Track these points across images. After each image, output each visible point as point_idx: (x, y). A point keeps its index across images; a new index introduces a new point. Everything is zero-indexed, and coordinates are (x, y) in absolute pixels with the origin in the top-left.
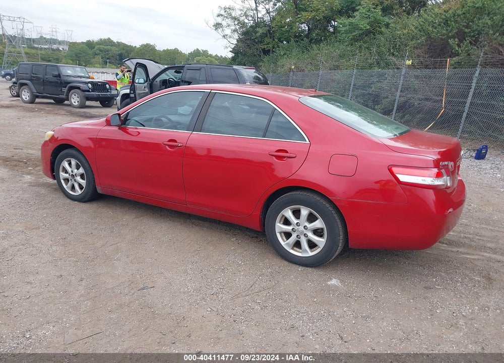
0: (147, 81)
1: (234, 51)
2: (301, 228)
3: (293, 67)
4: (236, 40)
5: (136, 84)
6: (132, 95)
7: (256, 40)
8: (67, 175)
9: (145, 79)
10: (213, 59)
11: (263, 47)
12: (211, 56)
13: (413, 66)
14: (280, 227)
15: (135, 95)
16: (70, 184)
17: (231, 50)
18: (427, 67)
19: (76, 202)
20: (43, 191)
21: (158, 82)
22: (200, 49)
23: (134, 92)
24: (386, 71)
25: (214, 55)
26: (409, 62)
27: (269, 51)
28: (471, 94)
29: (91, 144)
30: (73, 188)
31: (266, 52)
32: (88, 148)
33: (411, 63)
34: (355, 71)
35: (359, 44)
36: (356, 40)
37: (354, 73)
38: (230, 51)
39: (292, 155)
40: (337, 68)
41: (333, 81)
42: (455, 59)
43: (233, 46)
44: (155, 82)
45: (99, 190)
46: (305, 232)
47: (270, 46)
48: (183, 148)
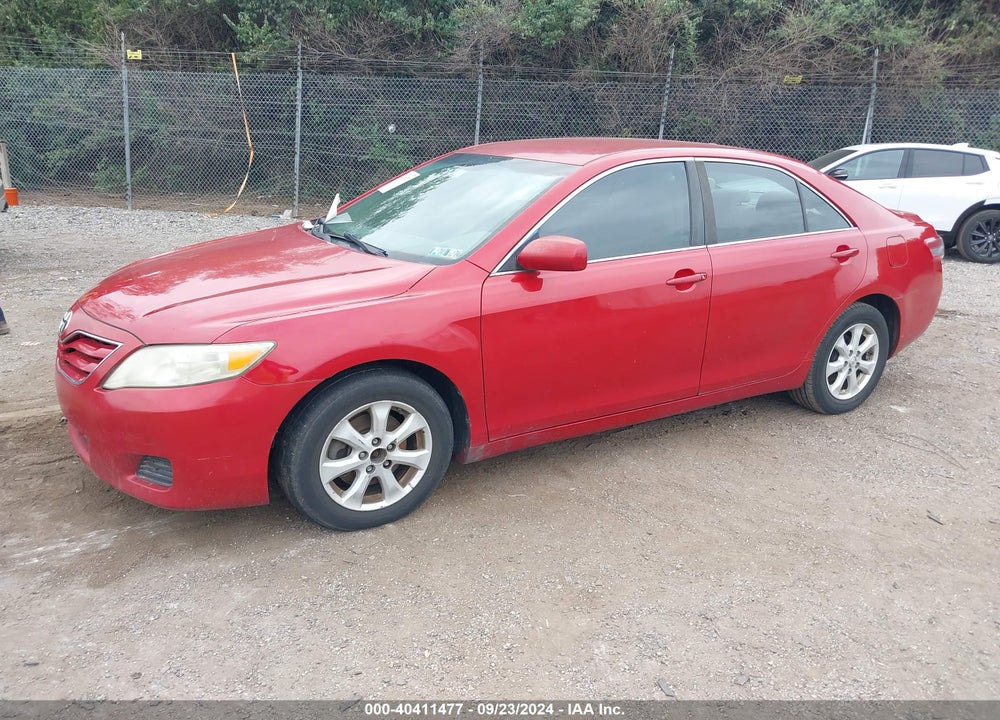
13: (146, 64)
14: (831, 367)
26: (136, 54)
33: (141, 57)
42: (249, 55)
45: (476, 453)
48: (707, 282)
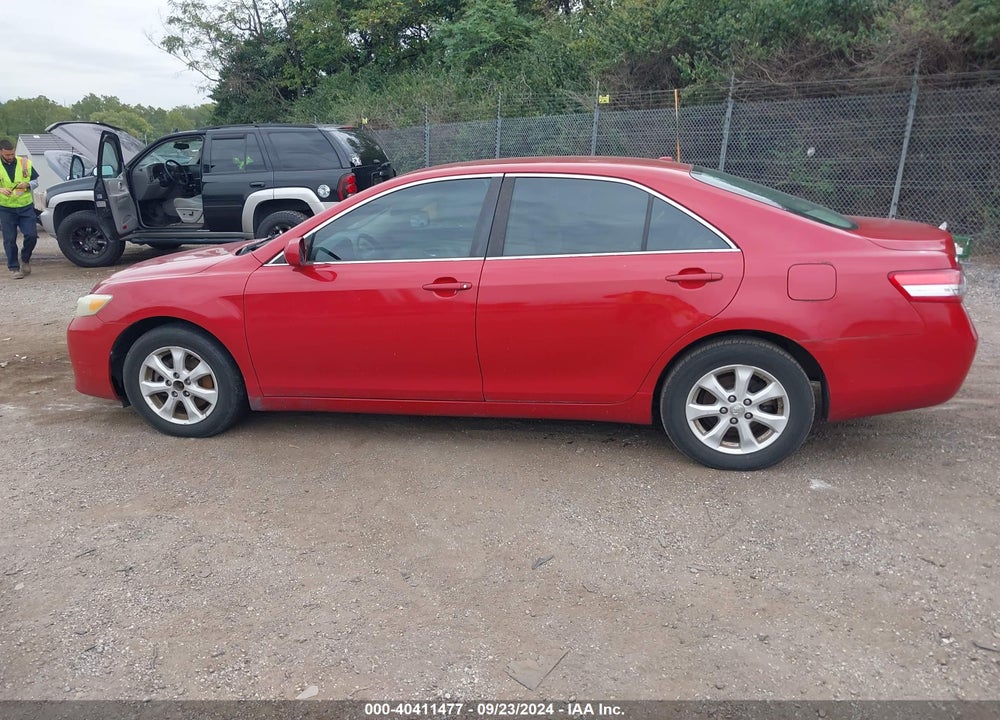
0: (119, 172)
1: (216, 94)
2: (738, 405)
3: (365, 121)
4: (217, 73)
5: (105, 179)
6: (102, 204)
7: (265, 71)
8: (161, 386)
9: (116, 165)
10: (133, 115)
11: (283, 84)
12: (125, 107)
13: (614, 106)
14: (694, 410)
15: (108, 203)
16: (170, 402)
17: (212, 93)
18: (634, 106)
19: (192, 439)
20: (89, 430)
21: (145, 170)
22: (98, 96)
23: (105, 197)
24: (558, 118)
25: (133, 105)
26: (605, 99)
27: (295, 92)
28: (724, 149)
29: (233, 311)
30: (180, 410)
31: (289, 94)
32: (226, 321)
33: (608, 101)
34: (500, 120)
35: (487, 69)
36: (475, 62)
37: (499, 125)
38: (210, 96)
39: (715, 276)
40: (456, 117)
41: (454, 142)
42: (688, 90)
43: (214, 85)
44: (136, 171)
45: (256, 403)
46: (748, 409)
47: (298, 80)
48: (473, 292)
